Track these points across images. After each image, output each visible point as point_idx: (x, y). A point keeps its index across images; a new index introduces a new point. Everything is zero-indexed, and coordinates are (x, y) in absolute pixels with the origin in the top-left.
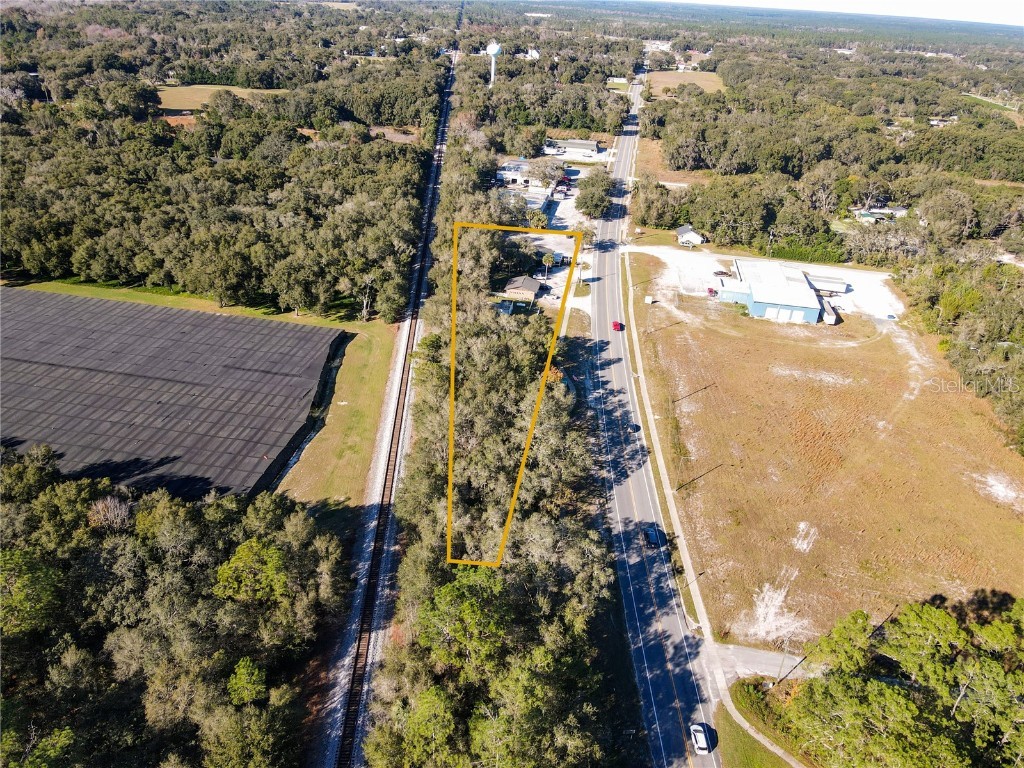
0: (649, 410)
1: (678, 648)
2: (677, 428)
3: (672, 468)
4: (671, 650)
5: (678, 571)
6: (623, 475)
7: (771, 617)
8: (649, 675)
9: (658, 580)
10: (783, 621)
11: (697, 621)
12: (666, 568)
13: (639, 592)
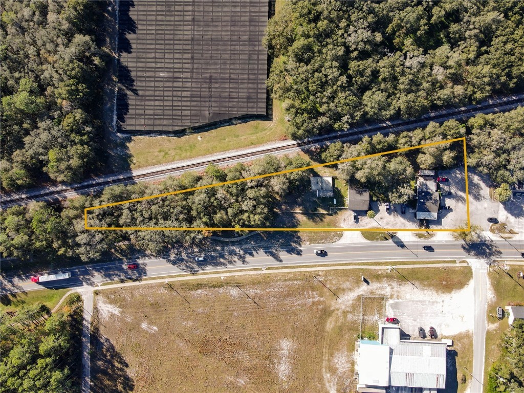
0: (228, 275)
1: (89, 279)
2: (214, 287)
3: (183, 282)
4: (88, 277)
5: (122, 281)
6: (174, 263)
7: (107, 309)
8: (77, 270)
9: (117, 275)
10: (106, 312)
11: (101, 285)
12: (123, 277)
13: (110, 268)
